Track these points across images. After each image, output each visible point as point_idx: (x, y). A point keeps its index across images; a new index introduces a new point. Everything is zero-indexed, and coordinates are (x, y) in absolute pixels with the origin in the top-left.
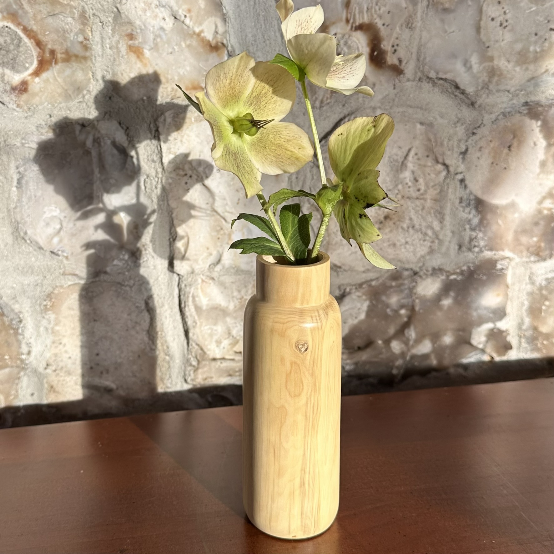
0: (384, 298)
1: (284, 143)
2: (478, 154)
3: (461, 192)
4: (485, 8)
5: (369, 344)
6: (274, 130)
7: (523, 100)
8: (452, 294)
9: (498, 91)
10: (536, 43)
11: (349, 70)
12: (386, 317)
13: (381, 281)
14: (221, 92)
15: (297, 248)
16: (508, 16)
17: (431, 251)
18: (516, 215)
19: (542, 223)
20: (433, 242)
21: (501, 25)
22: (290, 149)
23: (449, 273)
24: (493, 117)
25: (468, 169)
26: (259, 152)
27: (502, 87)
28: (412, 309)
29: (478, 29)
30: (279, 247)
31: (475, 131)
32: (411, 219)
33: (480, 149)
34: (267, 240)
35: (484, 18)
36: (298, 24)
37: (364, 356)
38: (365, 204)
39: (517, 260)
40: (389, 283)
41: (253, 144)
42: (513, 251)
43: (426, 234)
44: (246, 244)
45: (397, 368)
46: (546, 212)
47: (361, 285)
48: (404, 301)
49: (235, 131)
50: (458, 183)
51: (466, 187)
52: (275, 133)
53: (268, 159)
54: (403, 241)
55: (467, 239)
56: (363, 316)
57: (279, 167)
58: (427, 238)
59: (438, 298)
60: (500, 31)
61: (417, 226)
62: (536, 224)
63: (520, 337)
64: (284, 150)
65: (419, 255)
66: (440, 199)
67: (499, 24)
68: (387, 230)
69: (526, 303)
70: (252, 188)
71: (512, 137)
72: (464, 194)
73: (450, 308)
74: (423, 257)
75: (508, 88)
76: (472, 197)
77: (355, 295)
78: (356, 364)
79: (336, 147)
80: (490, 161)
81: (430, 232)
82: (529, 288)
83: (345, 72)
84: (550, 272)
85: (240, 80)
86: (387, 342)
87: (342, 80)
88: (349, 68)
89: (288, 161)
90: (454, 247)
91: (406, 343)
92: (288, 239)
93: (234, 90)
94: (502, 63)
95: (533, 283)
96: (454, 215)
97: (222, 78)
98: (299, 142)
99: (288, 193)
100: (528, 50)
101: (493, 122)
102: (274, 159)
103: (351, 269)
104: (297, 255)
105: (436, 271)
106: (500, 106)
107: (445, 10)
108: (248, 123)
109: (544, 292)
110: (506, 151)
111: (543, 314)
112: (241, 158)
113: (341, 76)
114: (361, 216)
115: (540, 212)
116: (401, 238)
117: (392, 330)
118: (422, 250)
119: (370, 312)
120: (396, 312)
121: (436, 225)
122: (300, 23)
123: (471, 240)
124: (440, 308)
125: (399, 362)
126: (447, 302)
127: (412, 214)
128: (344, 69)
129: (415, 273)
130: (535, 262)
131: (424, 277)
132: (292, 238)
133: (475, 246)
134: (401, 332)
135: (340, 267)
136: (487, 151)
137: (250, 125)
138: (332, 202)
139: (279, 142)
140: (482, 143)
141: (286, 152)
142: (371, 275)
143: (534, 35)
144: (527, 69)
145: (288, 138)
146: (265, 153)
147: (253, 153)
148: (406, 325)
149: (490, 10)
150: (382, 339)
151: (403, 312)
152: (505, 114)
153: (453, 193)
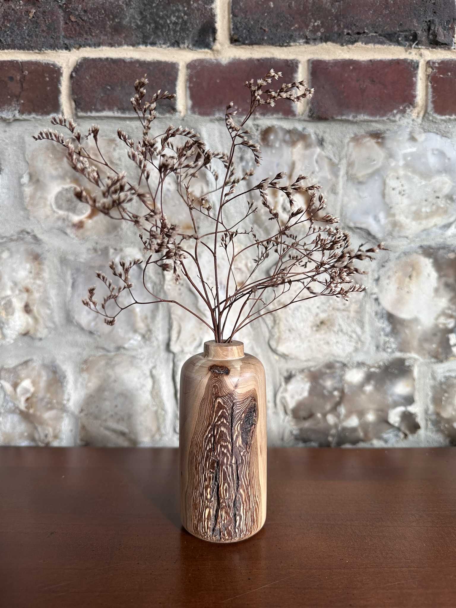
0: (321, 381)
2: (388, 281)
3: (375, 308)
4: (387, 181)
5: (311, 415)
7: (418, 244)
8: (372, 382)
9: (400, 237)
10: (426, 206)
12: (323, 396)
13: (317, 368)
16: (405, 188)
17: (356, 350)
18: (419, 328)
19: (439, 334)
20: (357, 343)
21: (400, 193)
23: (369, 367)
24: (397, 255)
25: (381, 291)
27: (402, 234)
28: (342, 391)
29: (383, 195)
31: (384, 264)
32: (340, 325)
33: (389, 277)
35: (387, 188)
37: (307, 424)
39: (421, 360)
40: (324, 370)
42: (418, 353)
43: (351, 337)
45: (333, 436)
46: (441, 326)
47: (302, 371)
48: (337, 385)
50: (373, 301)
51: (379, 304)
54: (335, 341)
55: (382, 342)
56: (306, 394)
58: (353, 340)
59: (362, 385)
60: (399, 197)
61: (345, 331)
62: (435, 335)
63: (427, 420)
65: (347, 352)
66: (360, 311)
67: (398, 192)
68: (323, 332)
69: (430, 394)
71: (411, 269)
72: (379, 309)
73: (371, 393)
74: (350, 354)
75: (407, 235)
76: (384, 312)
77: (299, 377)
78: (301, 430)
80: (397, 286)
81: (354, 336)
82: (432, 382)
84: (447, 371)
86: (324, 415)
90: (373, 348)
91: (338, 416)
94: (401, 218)
95: (434, 378)
96: (372, 324)
100: (421, 211)
101: (396, 259)
103: (296, 358)
105: (360, 365)
106: (401, 247)
107: (360, 183)
109: (444, 387)
110: (407, 279)
111: (443, 403)
115: (437, 326)
116: (333, 338)
117: (328, 407)
118: (350, 348)
119: (312, 391)
120: (331, 393)
121: (358, 330)
123: (385, 343)
124: (364, 392)
125: (333, 431)
126: (369, 388)
127: (341, 321)
129: (344, 365)
130: (435, 363)
131: (351, 367)
133: (388, 348)
134: (334, 409)
135: (287, 356)
136: (393, 279)
140: (390, 273)
142: (311, 364)
143: (424, 201)
144: (420, 224)
148: (338, 404)
149: (392, 183)
150: (321, 413)
151: (336, 393)
152: (405, 253)
153: (370, 308)
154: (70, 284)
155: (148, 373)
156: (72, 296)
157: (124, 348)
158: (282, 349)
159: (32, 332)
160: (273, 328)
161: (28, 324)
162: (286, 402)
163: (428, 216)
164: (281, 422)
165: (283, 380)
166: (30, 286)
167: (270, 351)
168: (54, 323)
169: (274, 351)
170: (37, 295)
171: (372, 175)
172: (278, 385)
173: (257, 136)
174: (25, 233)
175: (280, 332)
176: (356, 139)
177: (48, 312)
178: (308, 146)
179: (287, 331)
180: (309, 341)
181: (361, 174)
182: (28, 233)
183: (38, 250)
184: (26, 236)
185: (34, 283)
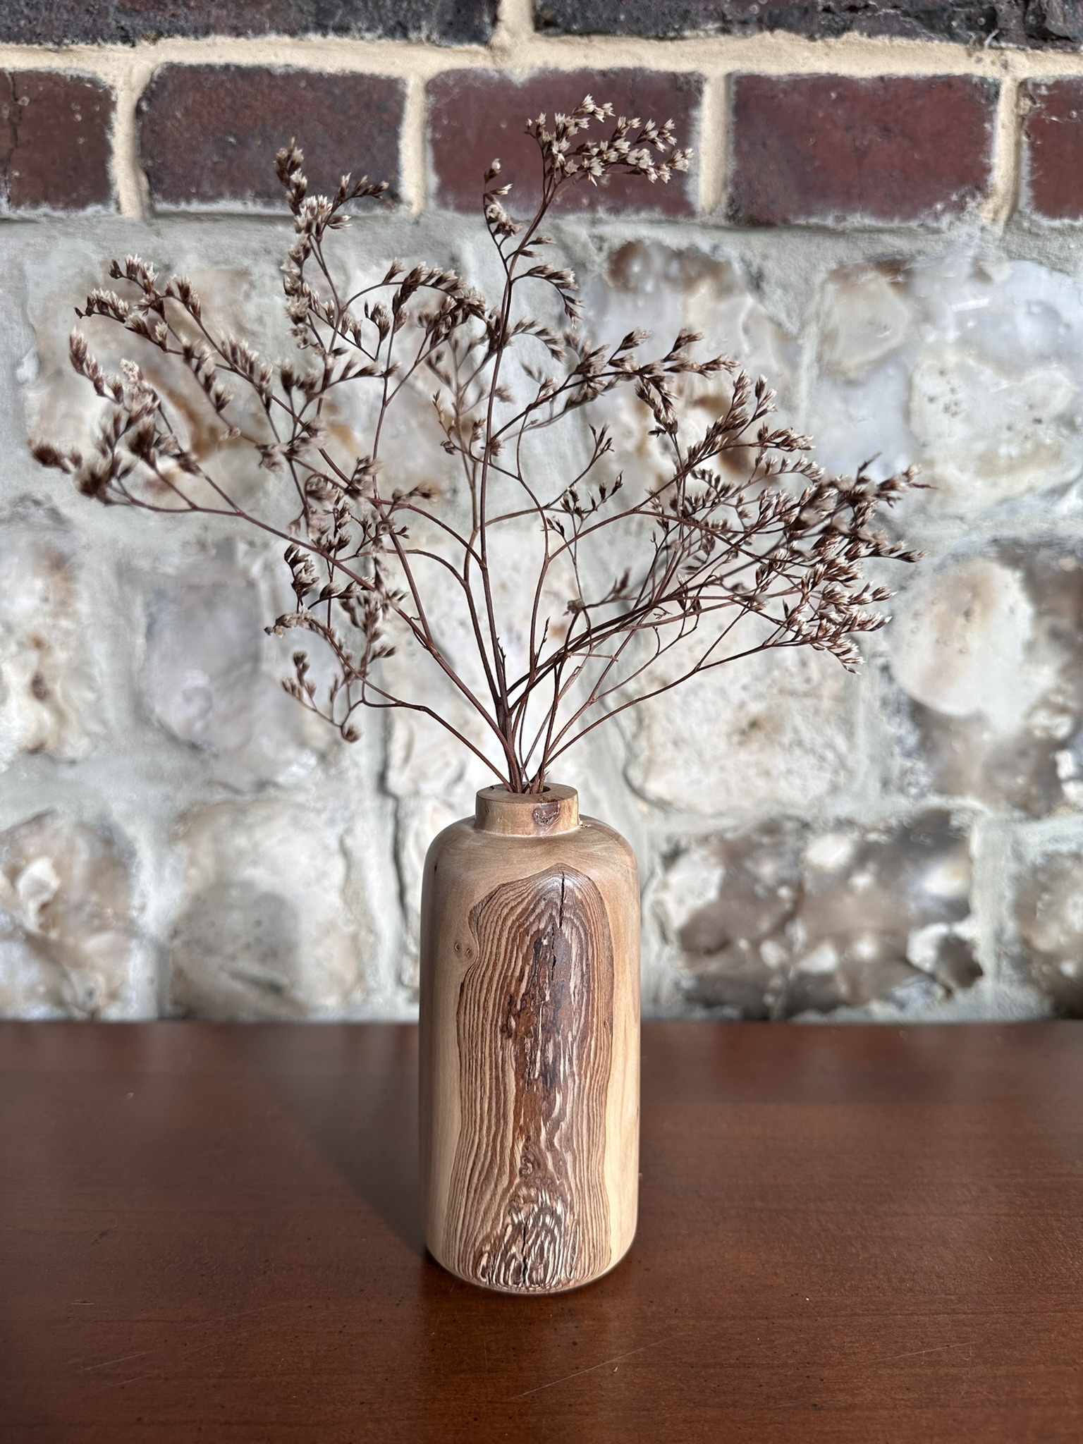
0: (749, 865)
2: (912, 624)
3: (882, 688)
4: (917, 379)
5: (724, 945)
7: (988, 535)
8: (872, 866)
9: (944, 517)
10: (1010, 442)
12: (754, 899)
13: (741, 832)
16: (961, 396)
18: (986, 736)
19: (1033, 753)
20: (836, 772)
21: (947, 409)
23: (865, 830)
25: (896, 649)
27: (950, 510)
28: (798, 887)
29: (907, 414)
31: (904, 584)
32: (796, 730)
33: (916, 615)
35: (916, 398)
37: (714, 966)
39: (989, 813)
40: (756, 838)
42: (982, 797)
43: (822, 758)
45: (776, 993)
46: (1038, 733)
47: (704, 840)
48: (787, 873)
50: (877, 673)
51: (891, 679)
54: (783, 768)
55: (896, 772)
56: (712, 894)
58: (825, 765)
59: (846, 873)
61: (807, 743)
62: (1023, 753)
63: (998, 956)
66: (845, 698)
67: (941, 407)
68: (754, 746)
69: (1009, 895)
71: (970, 595)
72: (890, 691)
73: (868, 893)
74: (819, 799)
75: (961, 511)
76: (903, 698)
77: (697, 854)
78: (701, 979)
80: (935, 635)
81: (830, 756)
82: (1013, 867)
84: (1049, 841)
86: (756, 944)
90: (874, 786)
91: (788, 946)
95: (1019, 857)
100: (996, 455)
101: (935, 570)
103: (691, 810)
105: (843, 825)
106: (947, 543)
107: (851, 383)
109: (1042, 878)
110: (961, 620)
111: (1038, 915)
115: (1028, 732)
116: (779, 762)
117: (765, 924)
118: (818, 785)
119: (726, 888)
120: (772, 892)
121: (840, 742)
123: (904, 773)
124: (850, 890)
125: (776, 982)
126: (862, 881)
127: (798, 721)
129: (805, 826)
130: (1021, 821)
133: (910, 784)
134: (779, 931)
135: (670, 804)
136: (927, 620)
140: (920, 605)
142: (727, 822)
143: (1005, 430)
148: (789, 917)
149: (927, 384)
150: (747, 938)
151: (784, 892)
152: (959, 558)
153: (869, 689)
154: (142, 629)
155: (334, 845)
156: (148, 658)
157: (276, 785)
158: (656, 787)
159: (51, 745)
160: (635, 736)
161: (41, 726)
162: (665, 913)
163: (1014, 466)
164: (652, 959)
165: (658, 861)
166: (44, 634)
167: (627, 792)
168: (104, 722)
169: (638, 793)
170: (61, 656)
171: (879, 364)
172: (647, 872)
173: (600, 265)
174: (29, 503)
175: (652, 747)
176: (842, 275)
177: (90, 696)
178: (724, 290)
179: (670, 747)
180: (722, 769)
181: (853, 361)
182: (37, 503)
183: (62, 544)
184: (33, 509)
185: (54, 627)
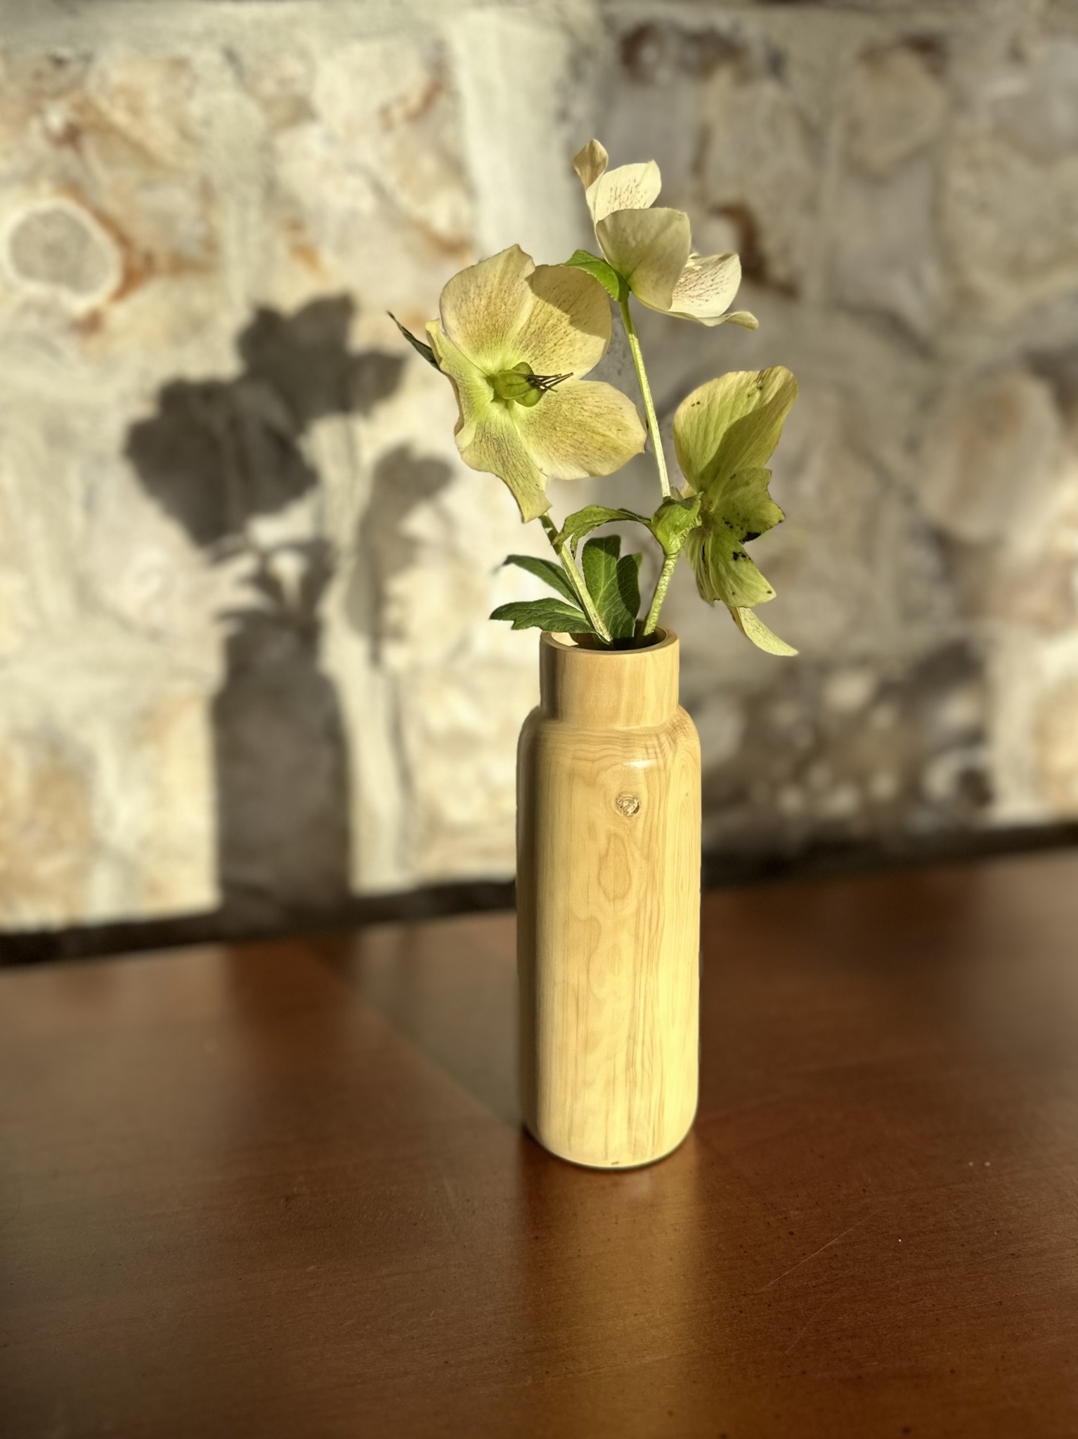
0: (766, 712)
1: (589, 420)
3: (904, 516)
4: (948, 175)
5: (739, 797)
6: (570, 396)
7: (1018, 346)
11: (711, 283)
12: (769, 747)
14: (470, 322)
15: (616, 618)
17: (855, 625)
22: (600, 431)
24: (964, 377)
26: (542, 438)
28: (819, 731)
29: (936, 214)
30: (582, 616)
34: (559, 603)
35: (946, 196)
36: (613, 194)
38: (744, 534)
40: (777, 683)
41: (530, 423)
44: (520, 611)
48: (805, 716)
49: (497, 398)
51: (914, 507)
52: (572, 401)
53: (561, 451)
56: (731, 745)
57: (582, 466)
59: (866, 711)
60: (977, 220)
64: (589, 433)
65: (832, 630)
70: (531, 503)
72: (912, 518)
73: (888, 733)
74: (840, 634)
75: (992, 322)
79: (688, 429)
83: (703, 286)
85: (506, 300)
86: (773, 791)
87: (698, 302)
88: (710, 278)
89: (598, 453)
90: (893, 618)
91: (808, 790)
92: (598, 602)
93: (494, 318)
94: (983, 279)
96: (897, 559)
97: (472, 296)
98: (619, 417)
99: (599, 513)
100: (1027, 255)
102: (571, 450)
104: (616, 631)
105: (862, 662)
107: (878, 181)
108: (523, 381)
112: (509, 448)
113: (695, 293)
114: (736, 556)
117: (782, 768)
119: (747, 739)
122: (618, 193)
124: (868, 730)
126: (882, 719)
128: (700, 281)
129: (823, 668)
131: (842, 669)
132: (605, 599)
134: (799, 774)
137: (527, 385)
138: (681, 530)
139: (580, 418)
141: (594, 436)
144: (1025, 290)
145: (596, 410)
146: (555, 440)
147: (532, 439)
148: (808, 761)
152: (990, 372)
153: (894, 518)
154: (79, 502)
156: (88, 534)
163: (1046, 267)
171: (907, 160)
176: (872, 56)
178: (744, 77)
